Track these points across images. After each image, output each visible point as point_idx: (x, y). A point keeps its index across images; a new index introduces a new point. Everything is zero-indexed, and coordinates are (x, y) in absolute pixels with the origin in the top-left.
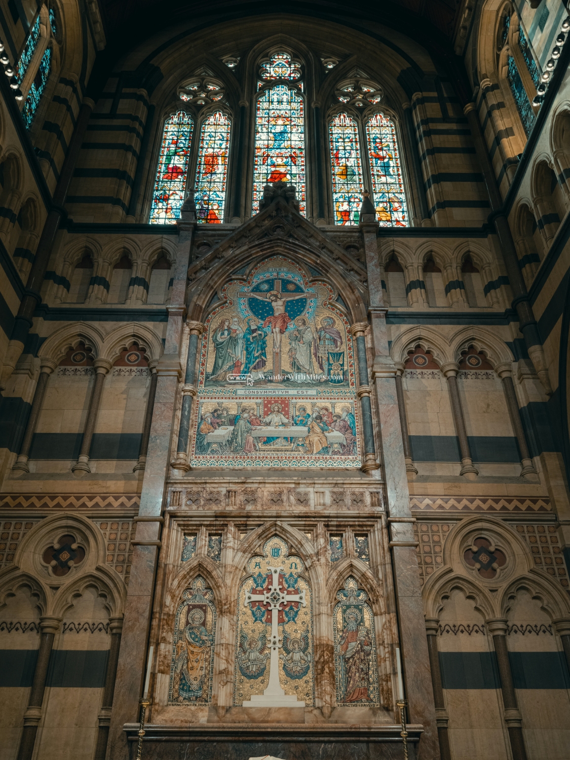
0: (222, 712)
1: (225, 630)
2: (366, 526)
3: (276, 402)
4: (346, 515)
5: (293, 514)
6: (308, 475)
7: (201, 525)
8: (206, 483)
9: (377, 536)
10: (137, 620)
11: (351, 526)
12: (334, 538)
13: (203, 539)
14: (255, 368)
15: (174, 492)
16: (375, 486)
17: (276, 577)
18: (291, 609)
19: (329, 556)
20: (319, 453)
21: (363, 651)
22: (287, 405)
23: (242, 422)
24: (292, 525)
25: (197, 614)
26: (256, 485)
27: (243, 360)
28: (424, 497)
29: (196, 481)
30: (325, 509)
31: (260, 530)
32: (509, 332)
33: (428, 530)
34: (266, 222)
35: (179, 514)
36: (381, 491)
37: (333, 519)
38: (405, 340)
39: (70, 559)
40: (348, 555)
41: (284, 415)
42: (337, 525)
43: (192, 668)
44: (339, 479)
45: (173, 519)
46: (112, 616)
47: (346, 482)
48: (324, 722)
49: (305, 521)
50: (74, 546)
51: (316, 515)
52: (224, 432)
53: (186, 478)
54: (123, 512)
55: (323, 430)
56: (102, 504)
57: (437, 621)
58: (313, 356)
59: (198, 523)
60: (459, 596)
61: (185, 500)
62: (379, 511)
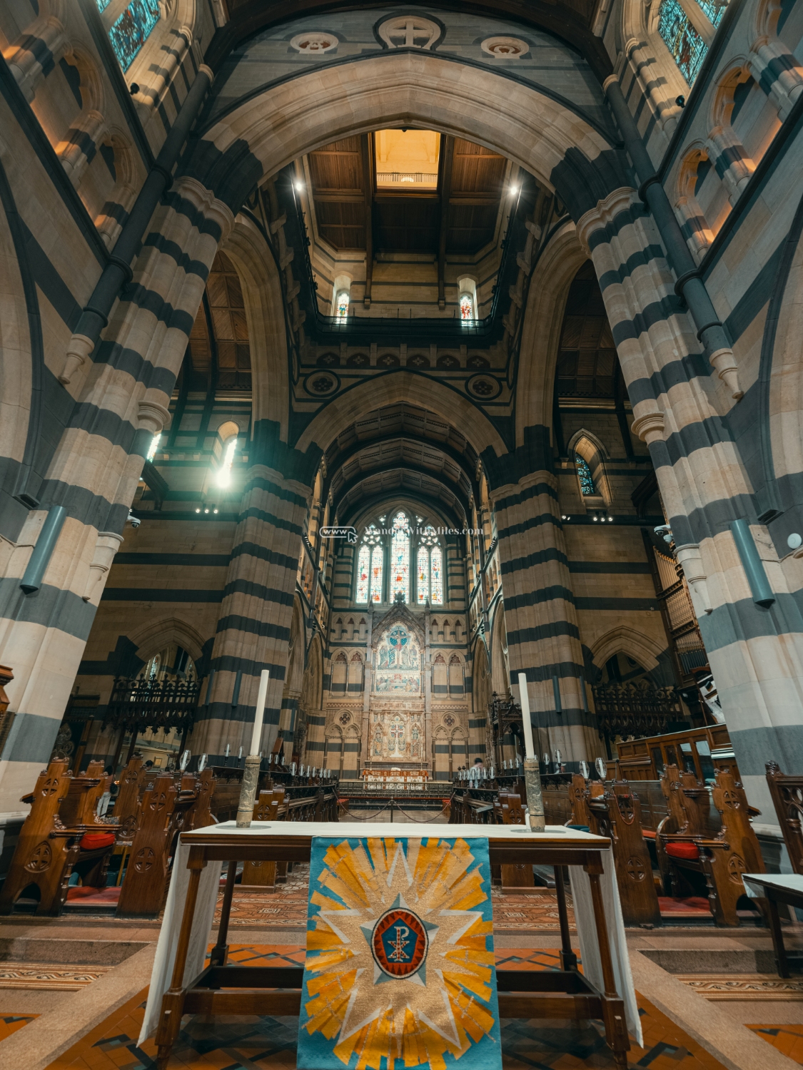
0: (385, 758)
2: (420, 713)
3: (398, 675)
4: (415, 711)
5: (402, 710)
6: (406, 699)
7: (379, 713)
8: (379, 701)
9: (422, 716)
10: (365, 738)
12: (412, 716)
13: (379, 717)
14: (392, 663)
15: (372, 703)
16: (423, 702)
17: (397, 726)
18: (401, 734)
19: (410, 721)
20: (409, 691)
21: (417, 744)
22: (401, 676)
23: (388, 682)
24: (401, 713)
26: (393, 702)
27: (389, 661)
28: (436, 705)
30: (410, 709)
31: (393, 714)
32: (465, 652)
33: (435, 714)
34: (395, 610)
37: (412, 712)
38: (435, 654)
39: (346, 720)
40: (415, 721)
41: (400, 679)
43: (378, 748)
45: (372, 711)
46: (358, 735)
47: (415, 701)
48: (407, 761)
49: (405, 712)
50: (347, 717)
52: (383, 684)
53: (374, 699)
54: (359, 709)
55: (411, 684)
56: (353, 706)
57: (436, 738)
58: (408, 659)
60: (442, 731)
61: (374, 706)
62: (423, 710)
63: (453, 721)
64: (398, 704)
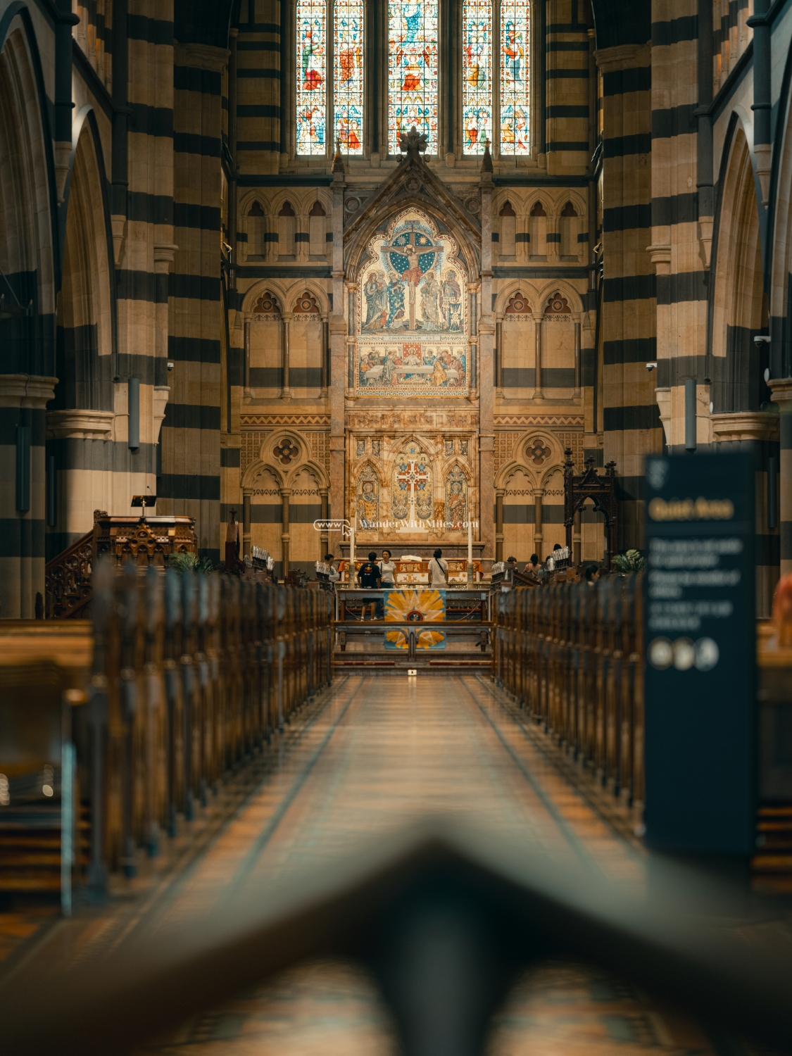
0: (385, 535)
1: (385, 495)
2: (467, 436)
3: (412, 346)
4: (455, 430)
5: (423, 430)
6: (432, 403)
7: (367, 436)
8: (369, 410)
9: (472, 443)
10: (338, 492)
11: (458, 436)
12: (448, 442)
13: (369, 445)
14: (396, 318)
15: (350, 416)
16: (474, 411)
17: (413, 466)
18: (422, 483)
19: (444, 454)
20: (440, 385)
21: (460, 504)
22: (419, 349)
23: (389, 363)
24: (422, 436)
25: (369, 487)
26: (400, 412)
27: (388, 311)
29: (362, 409)
30: (442, 427)
31: (403, 439)
32: (583, 285)
34: (403, 177)
35: (354, 431)
36: (477, 414)
37: (447, 433)
38: (507, 292)
39: (290, 454)
40: (455, 454)
41: (418, 357)
42: (449, 436)
43: (368, 514)
44: (453, 406)
45: (351, 433)
46: (320, 487)
47: (456, 409)
48: (438, 540)
49: (430, 434)
50: (291, 447)
51: (437, 430)
52: (376, 370)
53: (356, 406)
55: (444, 369)
56: (305, 421)
57: (504, 490)
58: (438, 307)
59: (365, 435)
60: (520, 475)
61: (356, 421)
62: (475, 428)
63: (546, 452)
64: (415, 417)
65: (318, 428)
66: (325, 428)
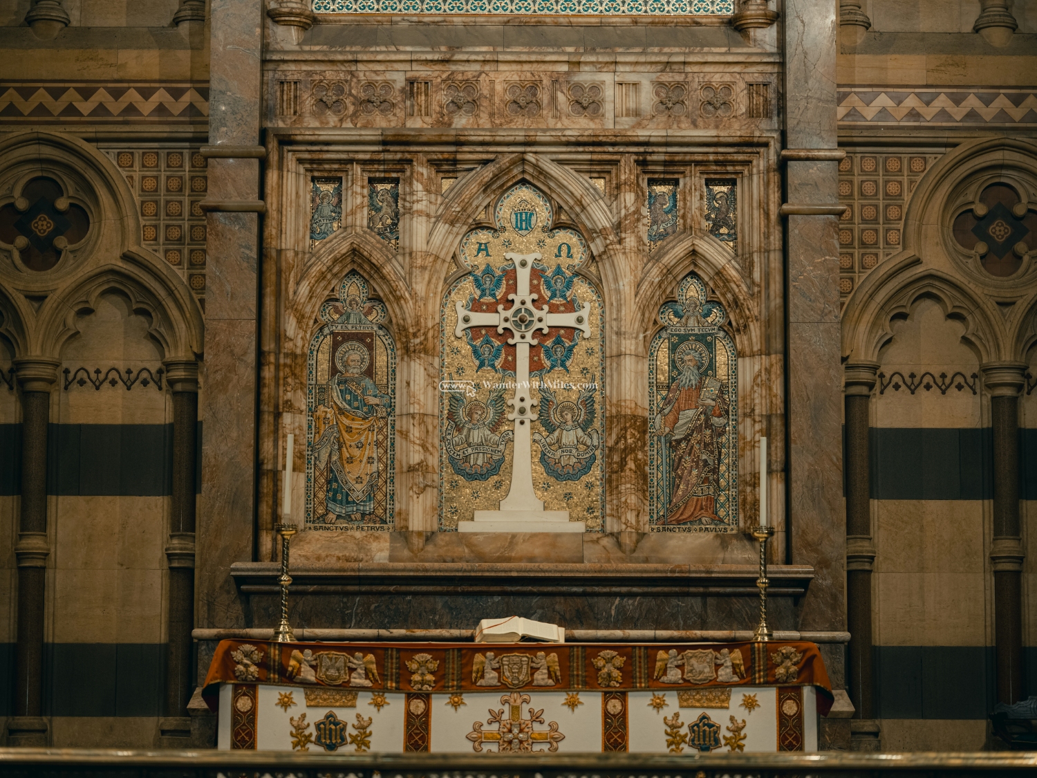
0: (417, 542)
1: (418, 387)
2: (733, 163)
4: (686, 140)
5: (563, 139)
6: (599, 39)
7: (351, 161)
8: (356, 61)
9: (754, 188)
10: (231, 369)
11: (698, 163)
12: (659, 189)
13: (356, 195)
15: (282, 83)
16: (760, 68)
17: (524, 276)
18: (558, 342)
19: (643, 231)
21: (708, 425)
24: (561, 162)
25: (354, 355)
26: (477, 67)
28: (875, 90)
29: (332, 57)
30: (639, 125)
31: (488, 173)
33: (876, 170)
35: (299, 138)
36: (774, 80)
37: (655, 149)
39: (57, 232)
40: (688, 230)
42: (665, 161)
43: (351, 460)
44: (677, 50)
45: (286, 148)
46: (170, 355)
47: (691, 59)
48: (622, 560)
49: (591, 153)
50: (62, 204)
51: (618, 139)
53: (307, 48)
54: (167, 128)
56: (115, 107)
57: (874, 368)
59: (344, 156)
61: (308, 102)
62: (766, 129)
63: (1029, 229)
64: (534, 86)
65: (163, 130)
66: (188, 131)
